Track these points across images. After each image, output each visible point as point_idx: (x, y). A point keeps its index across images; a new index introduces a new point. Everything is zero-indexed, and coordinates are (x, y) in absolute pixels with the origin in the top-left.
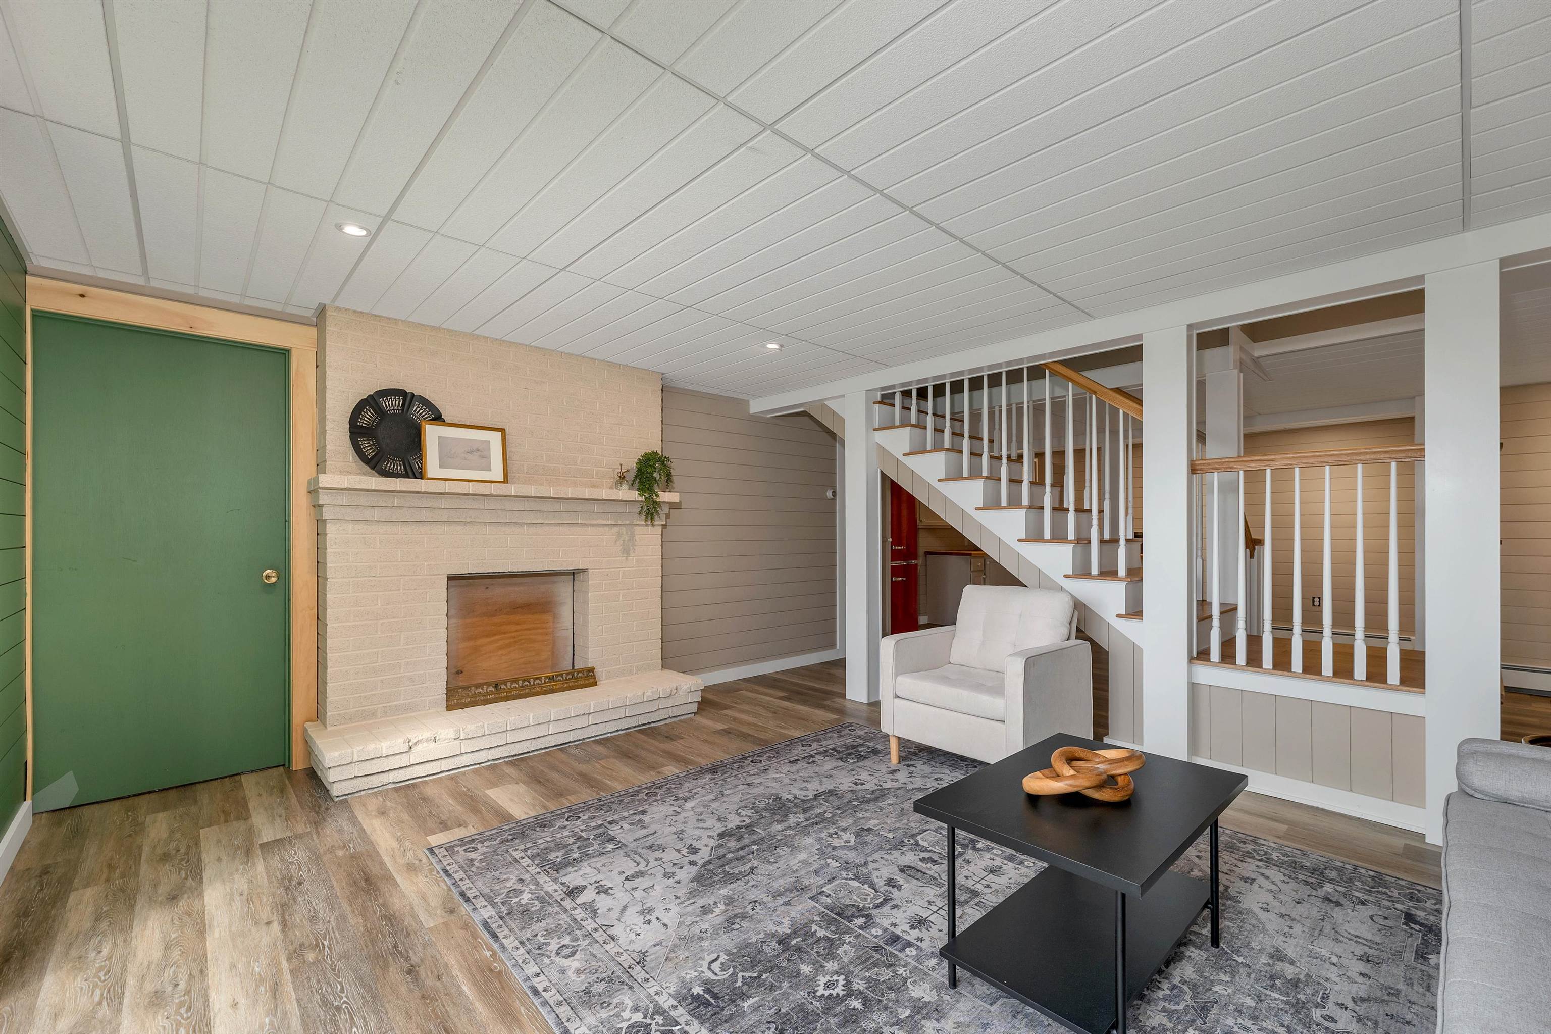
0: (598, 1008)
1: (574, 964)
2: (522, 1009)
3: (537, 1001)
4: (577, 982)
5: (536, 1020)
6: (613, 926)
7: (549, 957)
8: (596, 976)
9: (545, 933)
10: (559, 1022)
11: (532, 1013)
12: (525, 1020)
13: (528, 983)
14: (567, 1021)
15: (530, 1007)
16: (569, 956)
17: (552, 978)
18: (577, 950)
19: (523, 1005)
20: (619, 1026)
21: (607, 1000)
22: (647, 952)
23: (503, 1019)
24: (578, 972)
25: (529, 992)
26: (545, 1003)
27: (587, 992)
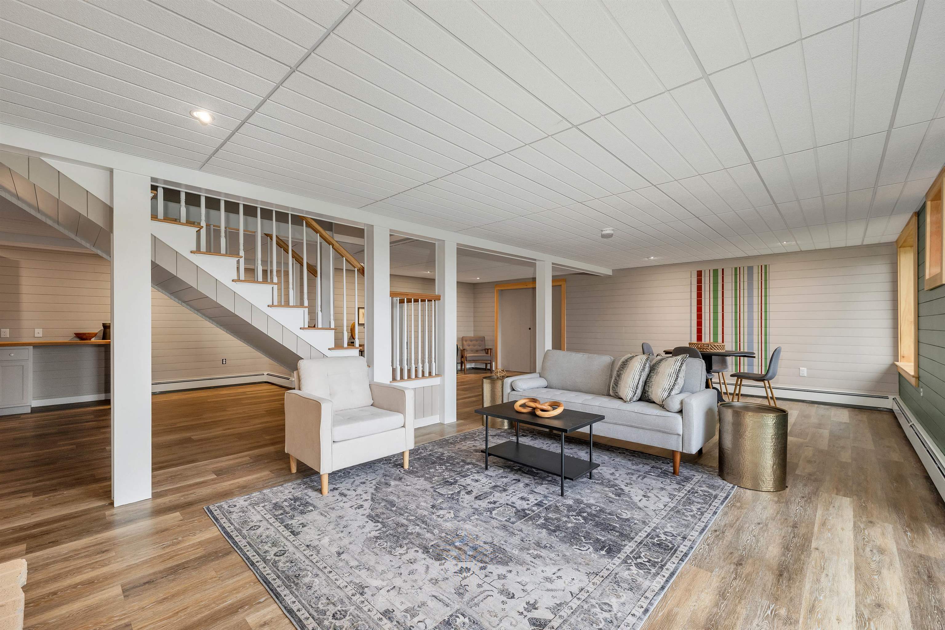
0: (638, 582)
1: (613, 601)
2: (660, 615)
3: (652, 609)
4: (626, 596)
5: (662, 606)
6: (571, 592)
7: (616, 614)
8: (617, 588)
9: (594, 625)
10: (657, 594)
11: (659, 609)
12: (666, 611)
13: (642, 617)
14: (655, 591)
15: (656, 611)
16: (609, 605)
17: (631, 607)
18: (602, 603)
19: (657, 616)
20: (643, 573)
21: (631, 581)
22: (586, 573)
23: (673, 621)
24: (618, 597)
25: (648, 615)
26: (650, 603)
27: (631, 589)
